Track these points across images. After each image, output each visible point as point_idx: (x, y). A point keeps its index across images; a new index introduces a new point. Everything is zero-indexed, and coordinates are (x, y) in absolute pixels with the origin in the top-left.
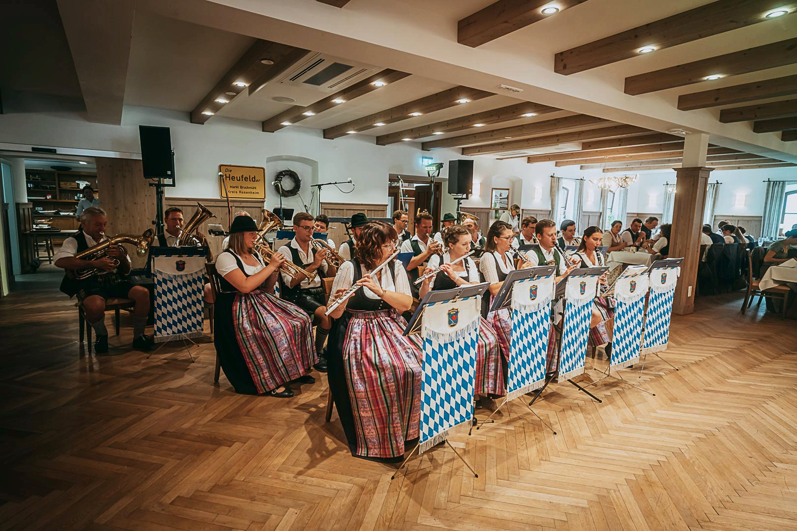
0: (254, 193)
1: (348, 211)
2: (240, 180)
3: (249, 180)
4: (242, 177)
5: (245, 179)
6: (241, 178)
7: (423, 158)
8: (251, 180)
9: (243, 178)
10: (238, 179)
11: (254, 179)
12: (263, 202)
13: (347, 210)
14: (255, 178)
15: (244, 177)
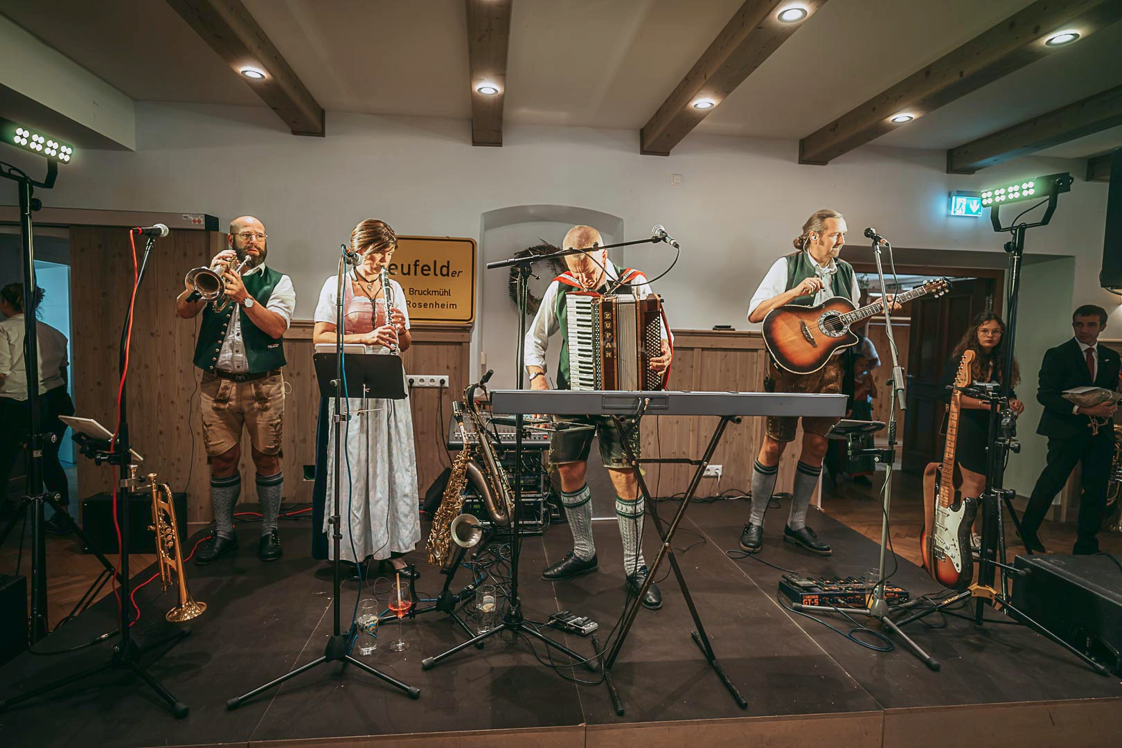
0: (443, 306)
1: (705, 352)
2: (409, 273)
3: (432, 272)
4: (416, 265)
5: (422, 270)
6: (412, 268)
7: (950, 195)
8: (438, 272)
9: (419, 269)
10: (406, 271)
11: (446, 271)
12: (467, 329)
13: (703, 349)
14: (448, 267)
15: (421, 264)
